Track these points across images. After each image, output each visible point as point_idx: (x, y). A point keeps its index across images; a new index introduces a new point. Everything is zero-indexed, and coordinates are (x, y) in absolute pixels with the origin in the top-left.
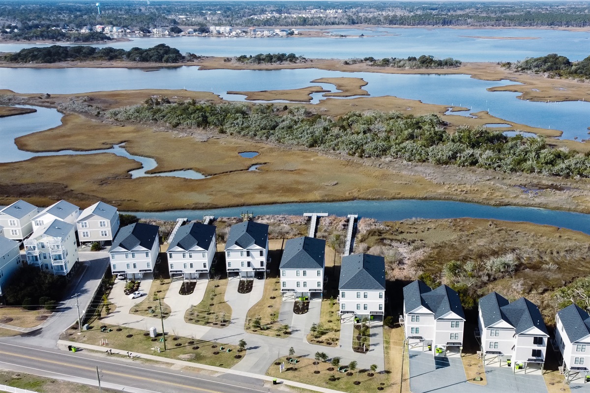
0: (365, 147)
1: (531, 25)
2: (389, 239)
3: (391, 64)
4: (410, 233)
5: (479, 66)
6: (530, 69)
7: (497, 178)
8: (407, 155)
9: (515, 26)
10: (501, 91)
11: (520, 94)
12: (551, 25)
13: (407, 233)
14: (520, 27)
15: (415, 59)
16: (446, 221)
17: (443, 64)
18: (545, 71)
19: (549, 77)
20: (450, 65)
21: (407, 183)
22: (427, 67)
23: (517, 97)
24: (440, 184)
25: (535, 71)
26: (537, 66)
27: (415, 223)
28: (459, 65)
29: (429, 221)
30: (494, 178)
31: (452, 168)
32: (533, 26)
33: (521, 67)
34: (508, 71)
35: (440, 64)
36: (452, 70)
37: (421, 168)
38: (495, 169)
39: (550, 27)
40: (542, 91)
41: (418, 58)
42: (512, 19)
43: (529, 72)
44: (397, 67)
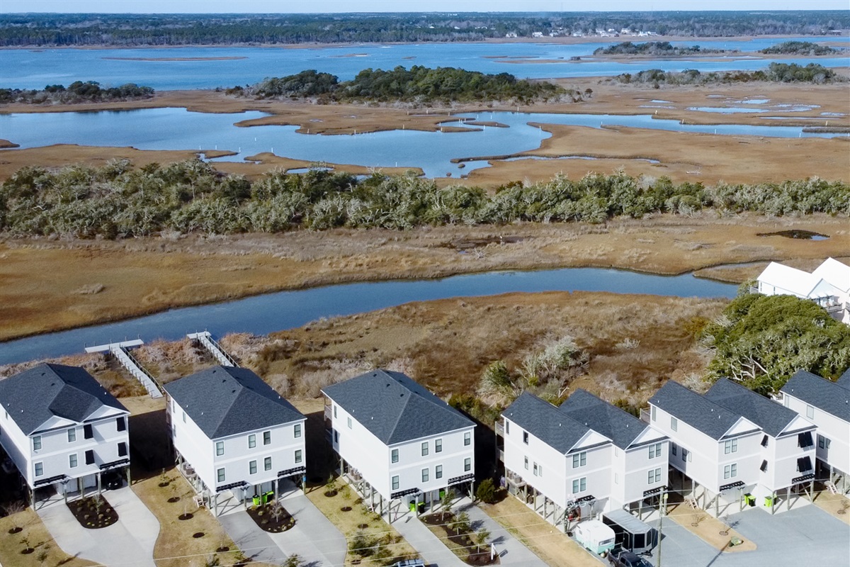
0: (116, 219)
1: (214, 41)
2: (314, 359)
3: (19, 99)
4: (341, 342)
5: (187, 95)
6: (280, 93)
7: (396, 239)
8: (210, 222)
9: (189, 43)
10: (262, 125)
11: (298, 128)
12: (247, 41)
13: (335, 343)
14: (197, 45)
15: (61, 88)
16: (385, 312)
17: (122, 93)
18: (306, 96)
19: (319, 103)
20: (136, 95)
21: (248, 266)
22: (94, 100)
23: (297, 131)
24: (308, 260)
25: (291, 96)
26: (290, 89)
27: (332, 325)
28: (150, 95)
29: (354, 317)
30: (391, 239)
31: (306, 235)
32: (219, 43)
33: (264, 92)
34: (242, 99)
35: (117, 93)
36: (141, 102)
37: (247, 241)
38: (382, 226)
39: (247, 43)
40: (330, 121)
41: (66, 87)
42: (181, 33)
43: (281, 98)
44: (33, 102)
